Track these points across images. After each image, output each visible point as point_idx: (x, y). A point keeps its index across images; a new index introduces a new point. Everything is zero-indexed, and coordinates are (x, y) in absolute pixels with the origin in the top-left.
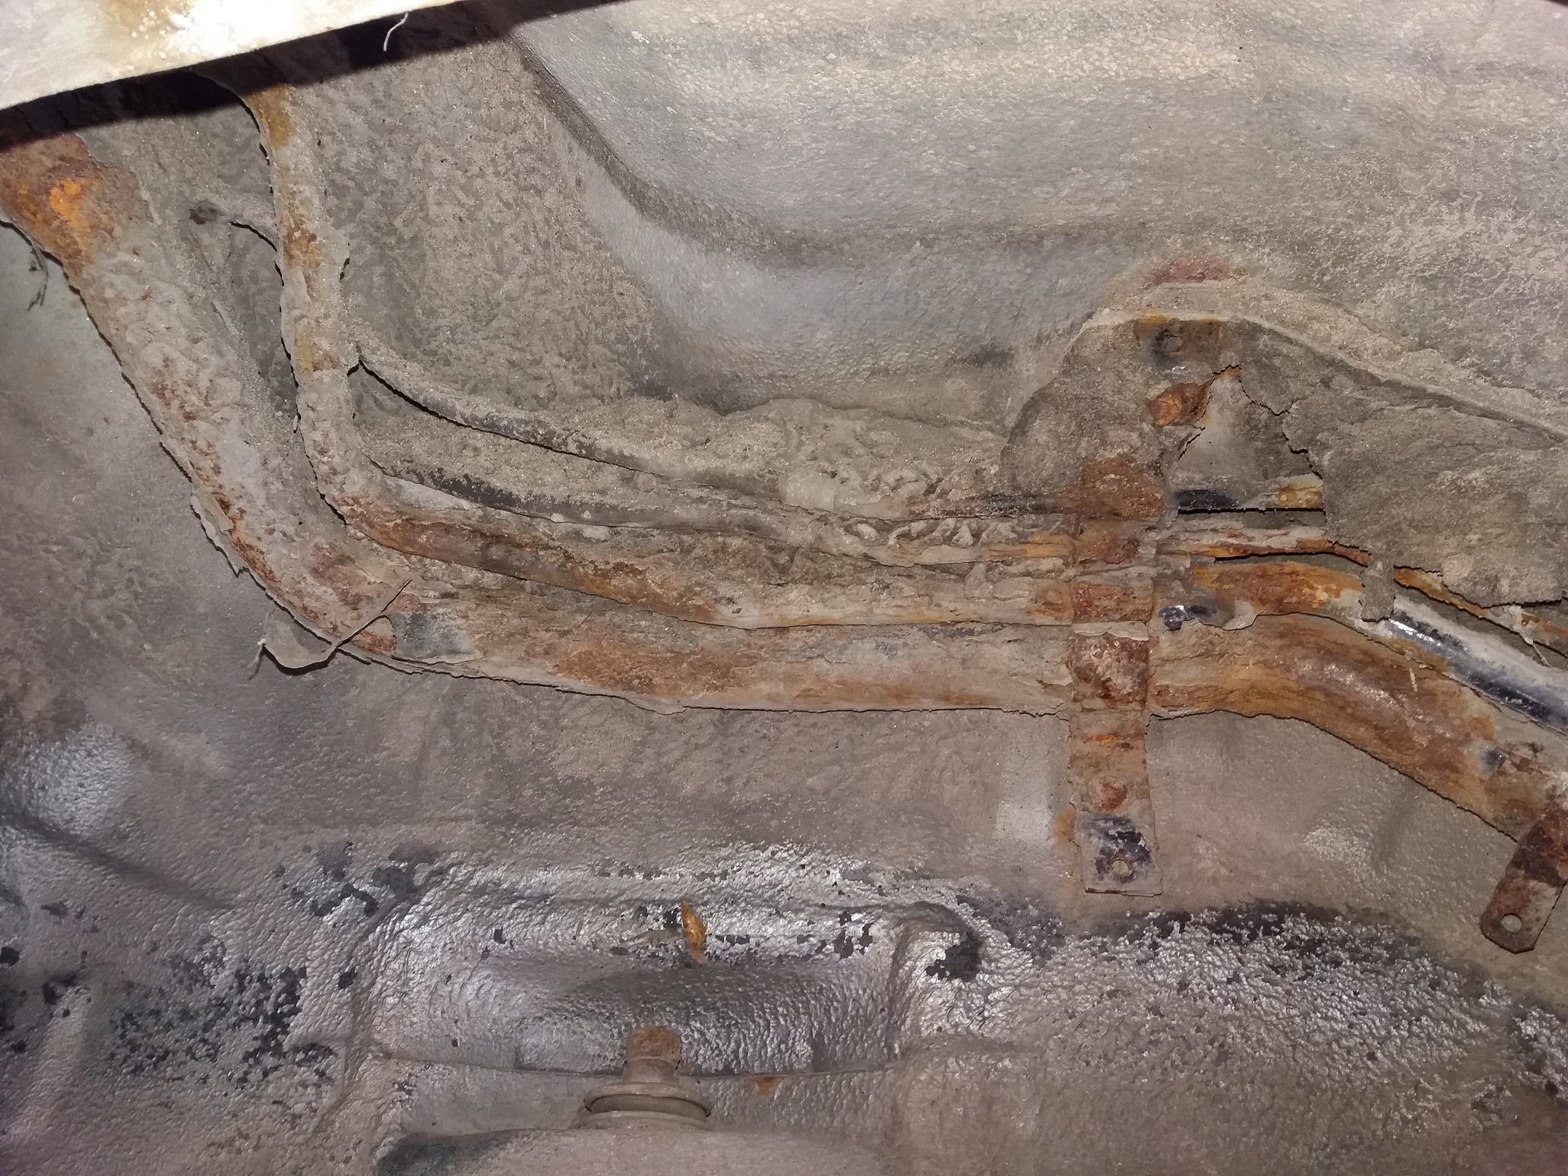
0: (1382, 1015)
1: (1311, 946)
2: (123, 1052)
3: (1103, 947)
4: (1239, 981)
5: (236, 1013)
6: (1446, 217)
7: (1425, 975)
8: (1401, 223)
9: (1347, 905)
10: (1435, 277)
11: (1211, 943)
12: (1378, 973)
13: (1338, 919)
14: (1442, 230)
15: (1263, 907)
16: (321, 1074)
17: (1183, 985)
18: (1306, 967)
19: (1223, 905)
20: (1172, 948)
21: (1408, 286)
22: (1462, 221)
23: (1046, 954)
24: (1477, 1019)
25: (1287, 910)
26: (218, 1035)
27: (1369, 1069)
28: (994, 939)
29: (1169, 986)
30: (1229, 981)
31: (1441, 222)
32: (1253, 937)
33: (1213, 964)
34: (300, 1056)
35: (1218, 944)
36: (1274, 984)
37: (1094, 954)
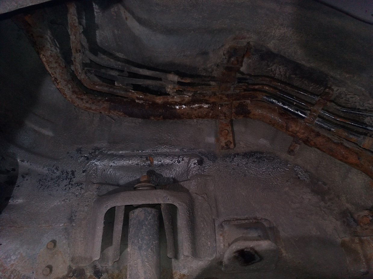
0: (271, 168)
1: (260, 158)
2: (40, 186)
3: (224, 159)
4: (248, 164)
5: (62, 178)
6: (282, 29)
7: (279, 162)
8: (275, 30)
9: (266, 151)
10: (280, 39)
11: (243, 158)
12: (271, 162)
13: (265, 153)
14: (281, 31)
15: (251, 152)
16: (81, 188)
17: (238, 165)
18: (259, 161)
19: (245, 152)
20: (236, 159)
21: (276, 41)
22: (284, 29)
23: (215, 161)
24: (287, 168)
25: (255, 152)
26: (59, 182)
27: (269, 177)
28: (205, 159)
29: (236, 165)
30: (246, 164)
31: (281, 29)
32: (250, 157)
33: (243, 161)
34: (76, 185)
35: (244, 158)
36: (254, 164)
37: (223, 161)
